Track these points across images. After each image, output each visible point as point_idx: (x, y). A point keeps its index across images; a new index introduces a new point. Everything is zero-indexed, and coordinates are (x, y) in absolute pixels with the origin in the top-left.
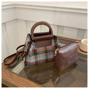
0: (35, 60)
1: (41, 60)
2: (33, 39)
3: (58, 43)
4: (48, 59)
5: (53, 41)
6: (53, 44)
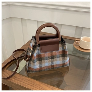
0: (39, 66)
1: (46, 66)
2: (38, 43)
3: (66, 48)
4: (53, 65)
5: (60, 45)
6: (61, 49)
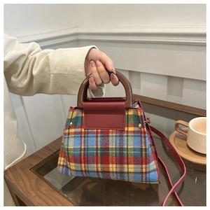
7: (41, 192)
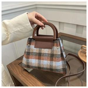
7: (24, 74)
